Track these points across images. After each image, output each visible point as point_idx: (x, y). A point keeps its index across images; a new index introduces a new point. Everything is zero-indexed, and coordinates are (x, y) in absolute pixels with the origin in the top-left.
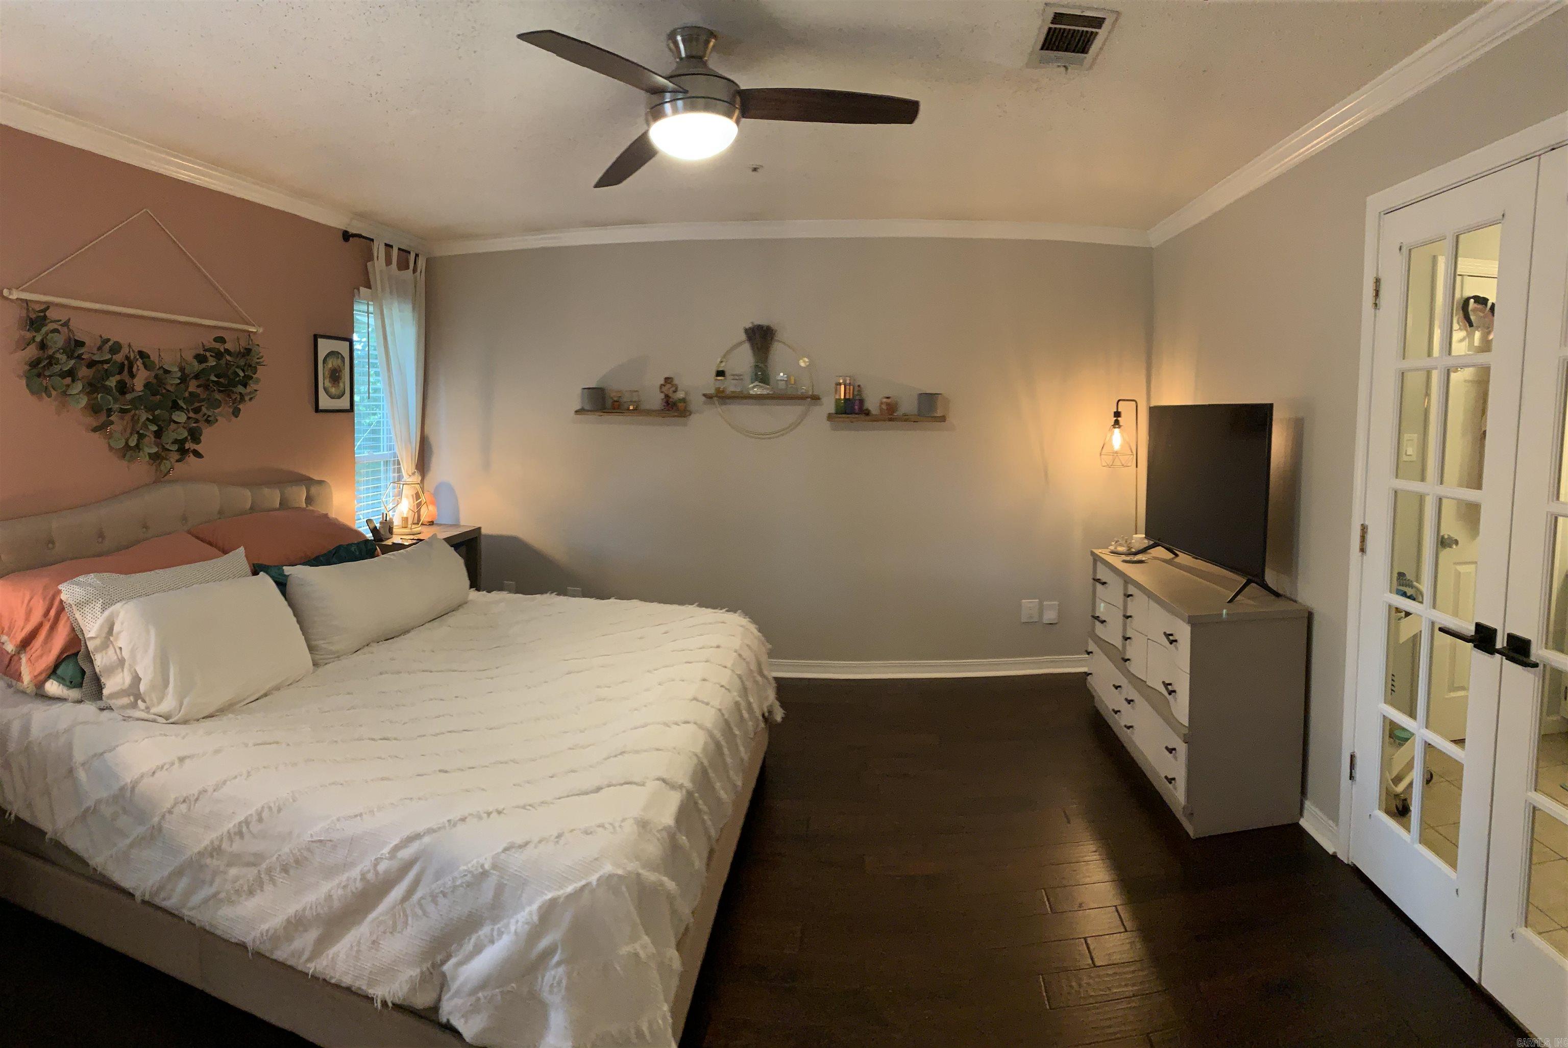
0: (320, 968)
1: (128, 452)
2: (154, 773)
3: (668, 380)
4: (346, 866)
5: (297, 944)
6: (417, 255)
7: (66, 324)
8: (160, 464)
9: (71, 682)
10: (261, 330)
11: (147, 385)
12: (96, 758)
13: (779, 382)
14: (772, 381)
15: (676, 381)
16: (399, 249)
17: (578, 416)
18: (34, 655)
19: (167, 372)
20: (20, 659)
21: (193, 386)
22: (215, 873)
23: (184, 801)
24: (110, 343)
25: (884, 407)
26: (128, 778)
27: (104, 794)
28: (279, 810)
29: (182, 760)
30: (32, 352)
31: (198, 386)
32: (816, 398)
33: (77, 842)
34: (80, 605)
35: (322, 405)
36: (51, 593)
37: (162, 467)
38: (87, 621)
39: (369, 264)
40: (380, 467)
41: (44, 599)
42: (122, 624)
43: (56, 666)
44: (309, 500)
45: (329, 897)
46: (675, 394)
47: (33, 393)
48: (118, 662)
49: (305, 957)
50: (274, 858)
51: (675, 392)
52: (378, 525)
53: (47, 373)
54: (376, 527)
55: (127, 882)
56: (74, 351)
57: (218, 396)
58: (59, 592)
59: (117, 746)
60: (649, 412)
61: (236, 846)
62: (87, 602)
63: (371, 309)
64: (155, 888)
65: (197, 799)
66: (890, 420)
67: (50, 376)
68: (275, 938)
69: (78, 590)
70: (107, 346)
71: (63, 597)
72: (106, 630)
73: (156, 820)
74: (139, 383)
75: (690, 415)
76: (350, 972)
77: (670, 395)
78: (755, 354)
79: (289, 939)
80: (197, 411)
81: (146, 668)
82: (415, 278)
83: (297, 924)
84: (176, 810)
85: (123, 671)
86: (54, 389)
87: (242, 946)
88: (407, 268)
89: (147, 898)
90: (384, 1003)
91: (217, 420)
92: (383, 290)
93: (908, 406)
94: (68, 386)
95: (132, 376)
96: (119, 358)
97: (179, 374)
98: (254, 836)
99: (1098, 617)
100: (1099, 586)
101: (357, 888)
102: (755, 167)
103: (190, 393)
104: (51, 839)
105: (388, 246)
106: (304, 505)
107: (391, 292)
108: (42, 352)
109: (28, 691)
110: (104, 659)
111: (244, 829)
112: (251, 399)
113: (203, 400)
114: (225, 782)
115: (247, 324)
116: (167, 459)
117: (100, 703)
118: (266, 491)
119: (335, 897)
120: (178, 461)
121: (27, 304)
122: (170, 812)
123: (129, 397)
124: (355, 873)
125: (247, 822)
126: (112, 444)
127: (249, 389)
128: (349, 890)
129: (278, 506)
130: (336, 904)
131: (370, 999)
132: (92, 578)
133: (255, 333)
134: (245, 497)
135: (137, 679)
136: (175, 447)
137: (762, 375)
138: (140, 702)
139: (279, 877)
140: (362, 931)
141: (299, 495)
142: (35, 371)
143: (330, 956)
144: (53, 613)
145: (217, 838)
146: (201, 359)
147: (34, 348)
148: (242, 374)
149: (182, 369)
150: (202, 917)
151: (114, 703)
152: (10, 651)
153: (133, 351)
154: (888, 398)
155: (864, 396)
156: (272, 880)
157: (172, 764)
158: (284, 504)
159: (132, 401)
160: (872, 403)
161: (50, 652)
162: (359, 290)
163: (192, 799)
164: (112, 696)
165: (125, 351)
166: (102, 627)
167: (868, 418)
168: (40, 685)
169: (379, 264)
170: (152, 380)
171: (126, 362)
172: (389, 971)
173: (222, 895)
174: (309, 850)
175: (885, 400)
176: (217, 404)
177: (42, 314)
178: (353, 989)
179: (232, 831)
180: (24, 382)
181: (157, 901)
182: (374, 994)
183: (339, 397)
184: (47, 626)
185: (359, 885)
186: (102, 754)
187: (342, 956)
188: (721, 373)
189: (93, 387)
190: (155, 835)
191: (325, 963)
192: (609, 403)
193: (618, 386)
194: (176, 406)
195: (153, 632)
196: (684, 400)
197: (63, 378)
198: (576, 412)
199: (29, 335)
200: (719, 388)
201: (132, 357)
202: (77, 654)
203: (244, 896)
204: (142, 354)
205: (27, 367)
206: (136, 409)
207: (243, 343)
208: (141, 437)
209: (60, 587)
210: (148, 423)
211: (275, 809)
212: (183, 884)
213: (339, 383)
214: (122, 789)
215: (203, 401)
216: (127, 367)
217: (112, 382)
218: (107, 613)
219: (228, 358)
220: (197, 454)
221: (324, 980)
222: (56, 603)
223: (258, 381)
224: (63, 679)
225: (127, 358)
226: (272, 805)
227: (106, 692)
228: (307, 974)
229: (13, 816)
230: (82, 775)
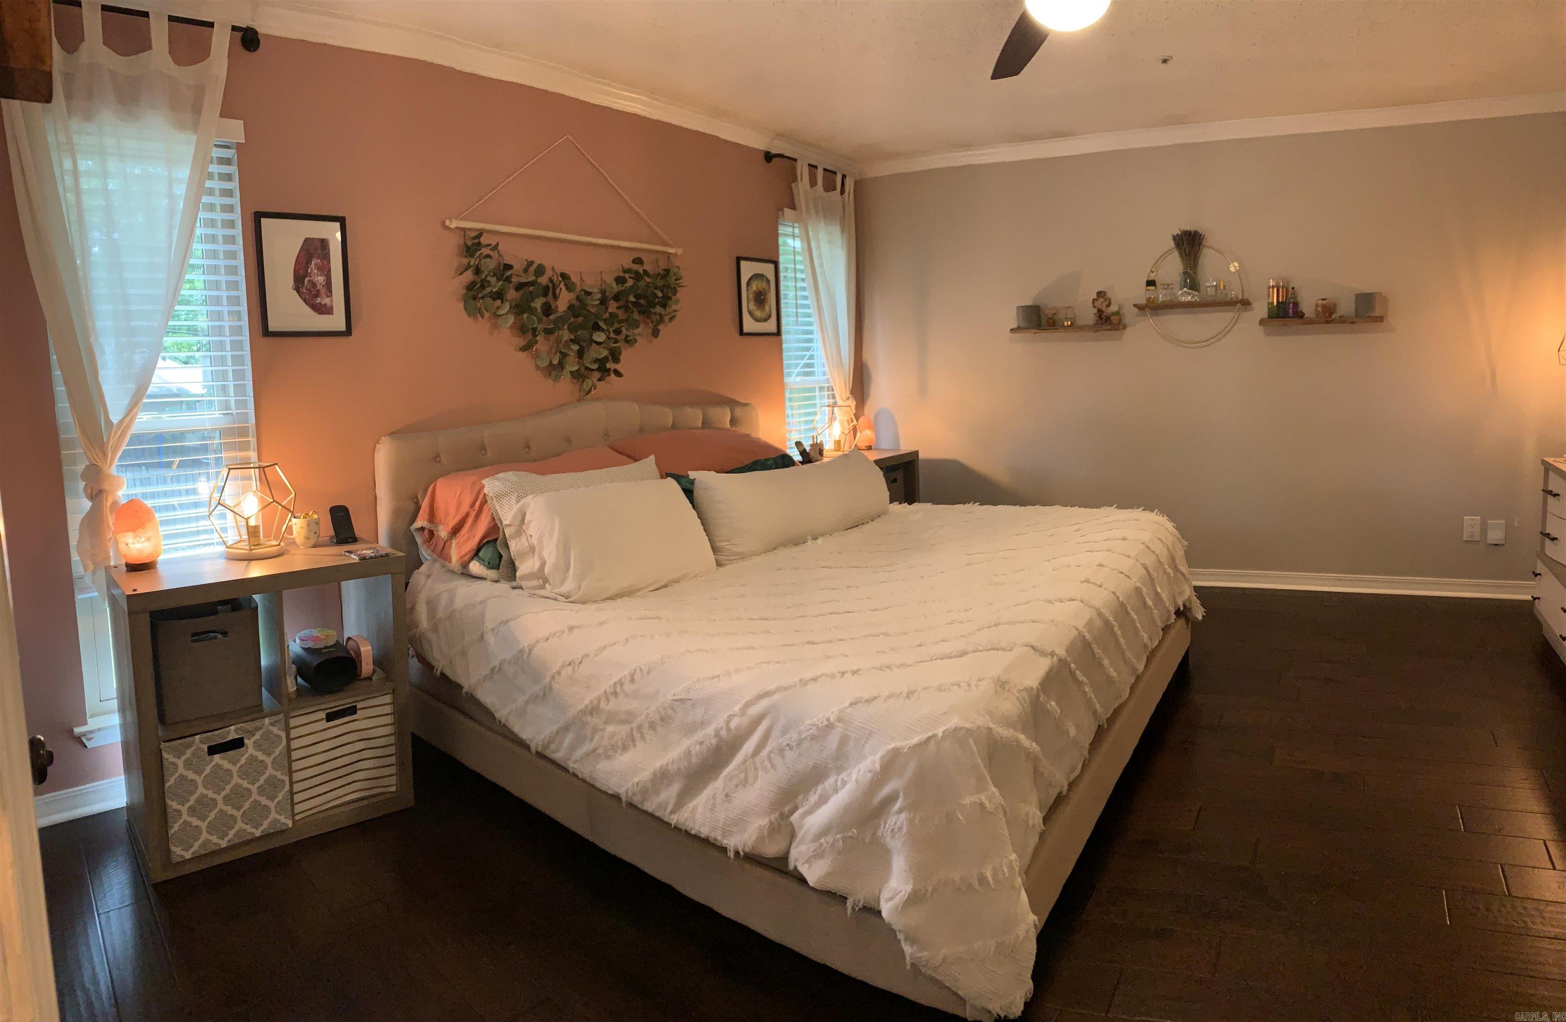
0: (682, 820)
1: (554, 370)
2: (547, 639)
3: (1101, 294)
4: (703, 724)
5: (663, 796)
6: (844, 177)
7: (495, 248)
8: (583, 381)
9: (489, 563)
10: (680, 251)
11: (571, 307)
12: (502, 625)
13: (1208, 289)
14: (1202, 288)
15: (1109, 295)
16: (825, 170)
17: (1013, 334)
18: (461, 540)
19: (588, 294)
20: (451, 544)
21: (613, 306)
22: (595, 730)
23: (570, 664)
24: (535, 266)
25: (1320, 309)
26: (525, 643)
27: (508, 656)
28: (648, 673)
29: (571, 629)
30: (469, 276)
31: (618, 308)
32: (1246, 303)
33: (487, 697)
34: (499, 497)
35: (747, 328)
36: (477, 488)
37: (585, 385)
38: (505, 511)
39: (793, 185)
40: (815, 392)
41: (471, 493)
42: (532, 514)
43: (479, 550)
44: (733, 421)
45: (688, 753)
46: (1109, 308)
47: (469, 314)
48: (529, 549)
49: (669, 808)
50: (643, 716)
51: (1108, 306)
52: (808, 449)
53: (480, 296)
54: (805, 450)
55: (525, 735)
56: (503, 275)
57: (636, 316)
58: (483, 487)
59: (520, 616)
60: (1082, 328)
61: (612, 705)
62: (505, 495)
63: (797, 231)
64: (546, 741)
65: (580, 663)
66: (1327, 322)
67: (483, 298)
68: (645, 791)
69: (497, 484)
70: (532, 268)
71: (486, 490)
72: (519, 518)
73: (547, 680)
74: (562, 304)
75: (1124, 328)
76: (707, 823)
77: (1103, 309)
78: (1183, 260)
79: (657, 792)
80: (618, 332)
81: (550, 553)
82: (843, 200)
83: (662, 777)
84: (564, 673)
85: (534, 557)
86: (487, 310)
87: (616, 797)
88: (835, 189)
89: (540, 749)
90: (737, 853)
91: (636, 341)
92: (808, 211)
93: (1346, 307)
94: (498, 308)
95: (555, 297)
96: (543, 280)
97: (599, 296)
98: (627, 695)
99: (1549, 534)
100: (1550, 498)
101: (711, 744)
102: (1165, 58)
103: (610, 313)
104: (467, 693)
105: (812, 167)
106: (728, 426)
107: (817, 213)
108: (476, 276)
109: (456, 569)
110: (518, 546)
111: (618, 690)
112: (671, 319)
113: (621, 321)
114: (605, 648)
115: (666, 244)
116: (588, 378)
117: (514, 584)
118: (688, 410)
119: (693, 752)
120: (599, 380)
121: (464, 232)
122: (559, 673)
123: (552, 317)
124: (710, 730)
125: (620, 682)
126: (539, 363)
127: (668, 310)
128: (705, 746)
129: (700, 425)
130: (694, 760)
131: (724, 850)
132: (510, 475)
133: (675, 255)
134: (667, 415)
135: (543, 564)
136: (595, 366)
137: (1191, 282)
138: (547, 585)
139: (649, 734)
140: (717, 786)
141: (723, 417)
142: (473, 293)
143: (690, 809)
144: (478, 503)
145: (596, 698)
146: (620, 280)
147: (471, 272)
148: (660, 294)
149: (603, 292)
150: (584, 770)
151: (524, 584)
152: (443, 537)
153: (556, 274)
154: (1323, 300)
155: (1299, 299)
156: (643, 737)
157: (563, 632)
158: (706, 424)
159: (555, 322)
160: (1308, 306)
161: (474, 537)
162: (782, 210)
163: (577, 662)
164: (524, 578)
165: (549, 273)
166: (515, 516)
167: (1301, 321)
168: (465, 565)
169: (802, 186)
170: (574, 302)
171: (550, 285)
172: (740, 821)
173: (600, 751)
174: (672, 708)
175: (1320, 302)
176: (636, 324)
177: (477, 241)
178: (711, 840)
179: (609, 690)
180: (462, 305)
181: (548, 753)
182: (728, 844)
183: (766, 320)
184: (473, 514)
185: (714, 741)
186: (507, 621)
187: (700, 809)
188: (1151, 283)
189: (520, 308)
190: (546, 694)
191: (686, 815)
192: (1044, 320)
193: (1051, 303)
194: (596, 327)
195: (557, 521)
196: (1117, 313)
197: (494, 299)
198: (1011, 330)
199: (465, 261)
200: (1150, 298)
201: (555, 280)
202: (496, 540)
203: (620, 752)
204: (564, 276)
205: (465, 291)
206: (559, 329)
207: (663, 265)
208: (564, 355)
209: (485, 482)
210: (570, 343)
211: (645, 671)
212: (569, 738)
213: (764, 305)
214: (522, 651)
215: (623, 322)
216: (549, 290)
217: (538, 304)
218: (520, 503)
219: (648, 279)
220: (618, 374)
221: (686, 831)
222: (481, 496)
223: (677, 302)
224: (483, 560)
225: (551, 280)
226: (643, 667)
227: (518, 574)
228: (670, 825)
229: (439, 672)
230: (490, 638)
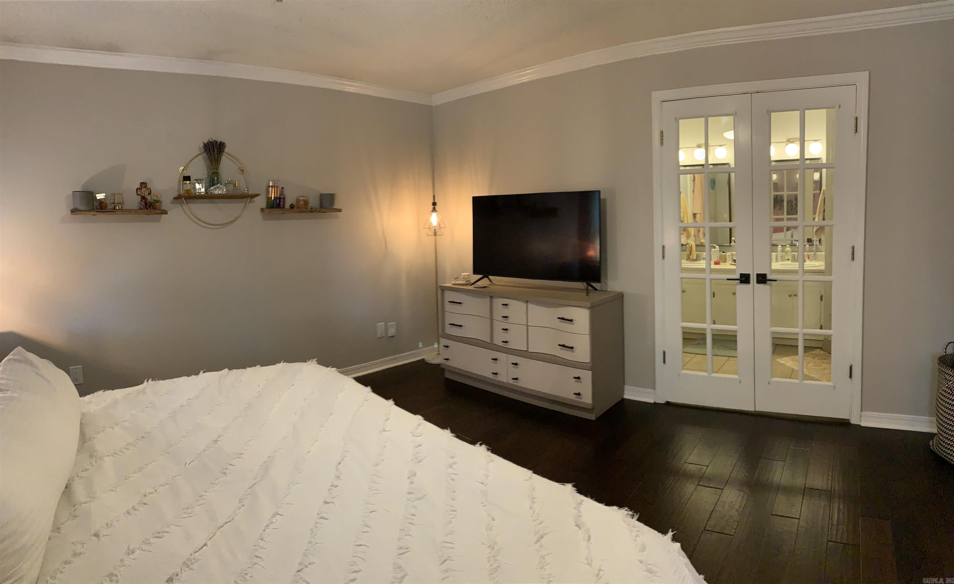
3: (143, 185)
15: (149, 186)
17: (73, 216)
32: (252, 197)
51: (149, 194)
60: (130, 211)
66: (305, 212)
75: (163, 212)
77: (146, 197)
78: (212, 163)
137: (217, 180)
154: (303, 197)
155: (285, 196)
188: (187, 178)
192: (97, 204)
196: (158, 201)
198: (70, 211)
200: (187, 190)
